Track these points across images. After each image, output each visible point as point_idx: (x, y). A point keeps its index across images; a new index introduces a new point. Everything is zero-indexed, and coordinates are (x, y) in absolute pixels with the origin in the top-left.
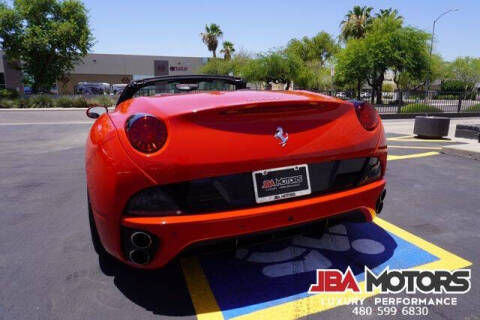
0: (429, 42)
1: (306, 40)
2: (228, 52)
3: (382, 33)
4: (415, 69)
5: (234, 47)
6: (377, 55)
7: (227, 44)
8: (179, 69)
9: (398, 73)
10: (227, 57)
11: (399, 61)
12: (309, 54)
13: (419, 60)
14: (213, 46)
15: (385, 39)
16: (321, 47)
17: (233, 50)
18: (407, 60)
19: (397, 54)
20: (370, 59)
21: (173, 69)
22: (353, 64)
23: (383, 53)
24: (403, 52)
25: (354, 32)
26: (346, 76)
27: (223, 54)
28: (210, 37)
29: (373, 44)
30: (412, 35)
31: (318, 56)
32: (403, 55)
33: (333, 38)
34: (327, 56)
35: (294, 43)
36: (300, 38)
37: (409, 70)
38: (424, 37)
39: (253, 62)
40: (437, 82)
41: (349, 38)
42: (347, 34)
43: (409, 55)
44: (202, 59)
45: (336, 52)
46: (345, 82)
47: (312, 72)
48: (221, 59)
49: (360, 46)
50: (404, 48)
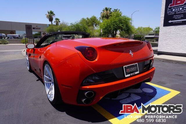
0: (131, 21)
1: (88, 19)
2: (57, 22)
3: (115, 17)
4: (127, 31)
5: (60, 20)
6: (114, 25)
7: (57, 19)
8: (37, 29)
9: (121, 32)
10: (57, 24)
11: (122, 27)
12: (89, 24)
13: (128, 27)
14: (51, 20)
15: (117, 19)
16: (93, 22)
17: (60, 22)
18: (124, 27)
19: (121, 25)
20: (112, 27)
21: (34, 28)
22: (106, 28)
23: (116, 24)
24: (123, 24)
25: (106, 17)
26: (104, 32)
27: (56, 23)
28: (50, 16)
29: (113, 21)
30: (125, 18)
31: (92, 25)
32: (123, 25)
33: (98, 18)
34: (96, 25)
35: (83, 20)
36: (85, 18)
37: (125, 31)
38: (129, 19)
39: (69, 26)
40: (133, 35)
41: (104, 18)
42: (103, 17)
43: (125, 26)
44: (46, 24)
45: (99, 24)
46: (103, 35)
47: (91, 31)
48: (54, 25)
49: (108, 22)
50: (123, 23)
